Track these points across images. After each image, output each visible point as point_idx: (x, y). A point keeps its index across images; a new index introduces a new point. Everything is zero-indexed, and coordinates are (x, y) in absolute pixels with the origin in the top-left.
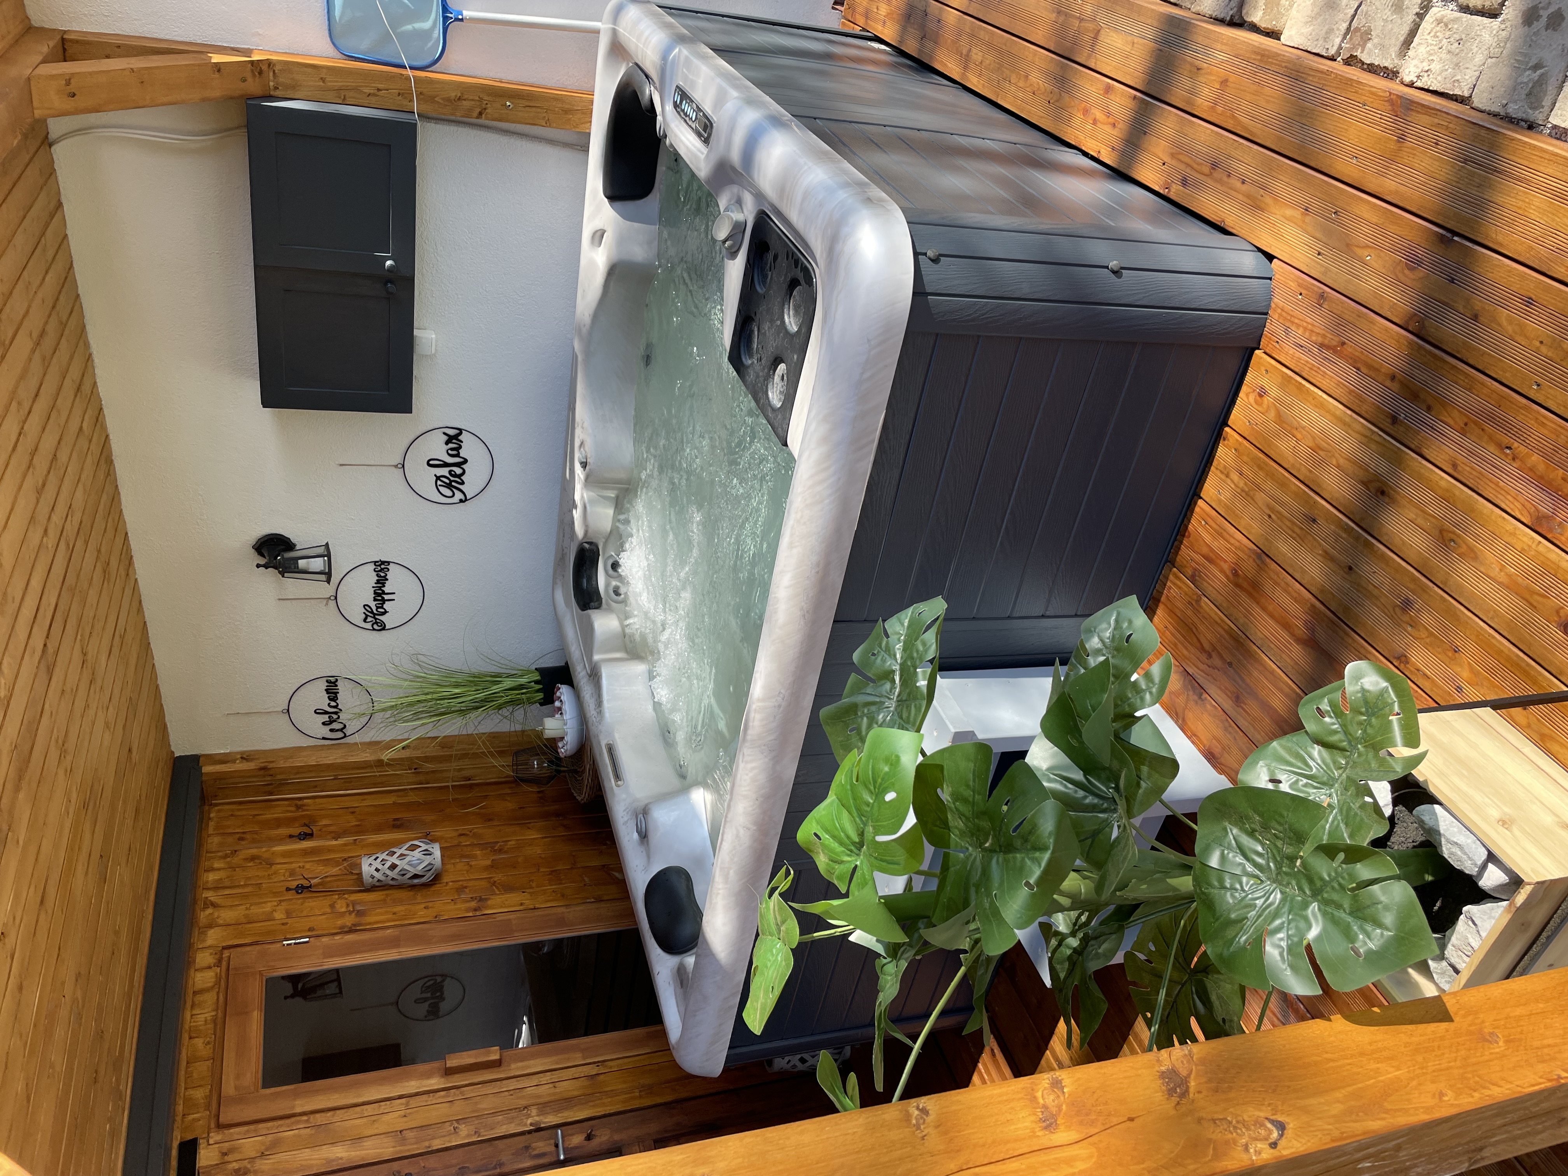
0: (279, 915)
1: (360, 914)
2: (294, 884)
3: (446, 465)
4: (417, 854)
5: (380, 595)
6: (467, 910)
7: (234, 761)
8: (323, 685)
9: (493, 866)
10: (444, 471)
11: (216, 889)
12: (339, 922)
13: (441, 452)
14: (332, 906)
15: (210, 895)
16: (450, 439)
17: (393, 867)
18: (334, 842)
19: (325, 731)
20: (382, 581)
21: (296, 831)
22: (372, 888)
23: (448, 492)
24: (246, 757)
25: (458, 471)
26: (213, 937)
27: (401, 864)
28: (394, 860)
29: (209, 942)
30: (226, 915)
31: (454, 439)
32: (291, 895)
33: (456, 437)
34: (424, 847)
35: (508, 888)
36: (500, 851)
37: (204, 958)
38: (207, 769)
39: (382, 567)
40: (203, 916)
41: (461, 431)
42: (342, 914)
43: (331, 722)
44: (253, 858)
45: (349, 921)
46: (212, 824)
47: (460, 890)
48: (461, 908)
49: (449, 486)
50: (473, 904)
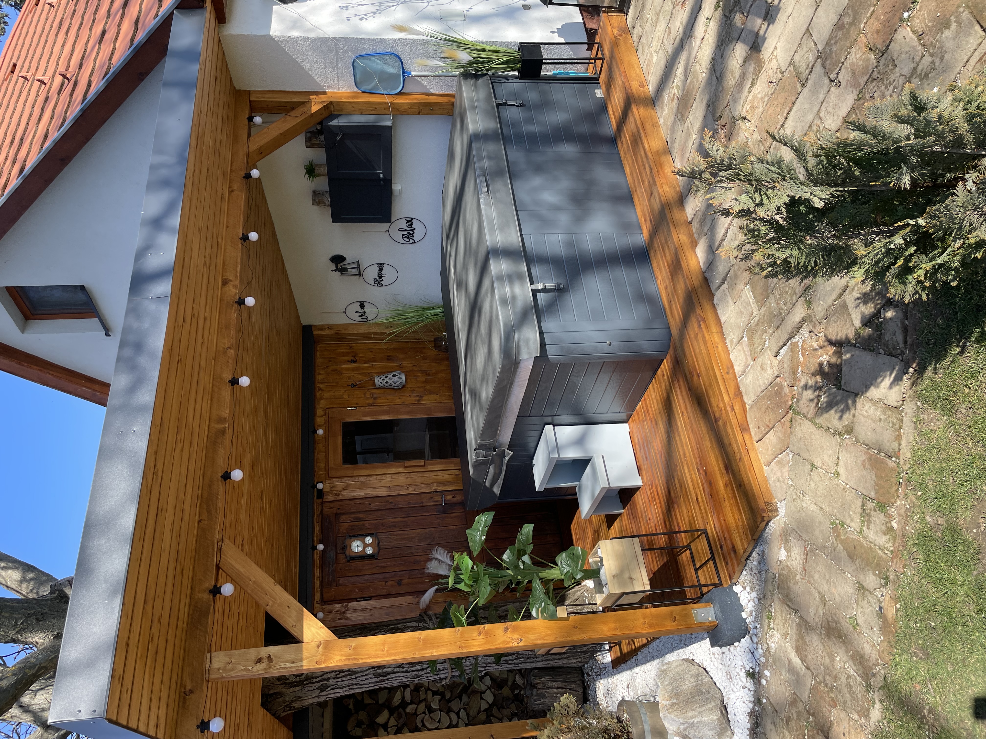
0: (345, 397)
1: (375, 398)
2: (351, 383)
3: (406, 230)
4: (395, 379)
5: (380, 274)
6: (415, 401)
7: (325, 329)
8: (359, 304)
9: (426, 382)
10: (406, 233)
11: (322, 383)
12: (367, 402)
13: (404, 226)
14: (365, 394)
15: (320, 385)
16: (408, 222)
17: (387, 382)
18: (365, 365)
19: (360, 319)
20: (381, 270)
21: (350, 358)
22: (379, 388)
23: (408, 240)
24: (330, 327)
25: (412, 232)
26: (322, 404)
27: (390, 382)
28: (387, 380)
29: (321, 406)
30: (327, 395)
31: (410, 222)
32: (350, 388)
33: (411, 221)
34: (399, 375)
35: (431, 392)
36: (429, 375)
37: (320, 412)
38: (316, 333)
39: (381, 266)
40: (319, 394)
41: (412, 219)
42: (368, 398)
43: (362, 315)
44: (335, 370)
45: (371, 401)
46: (318, 353)
47: (413, 391)
48: (412, 400)
49: (408, 238)
50: (417, 398)
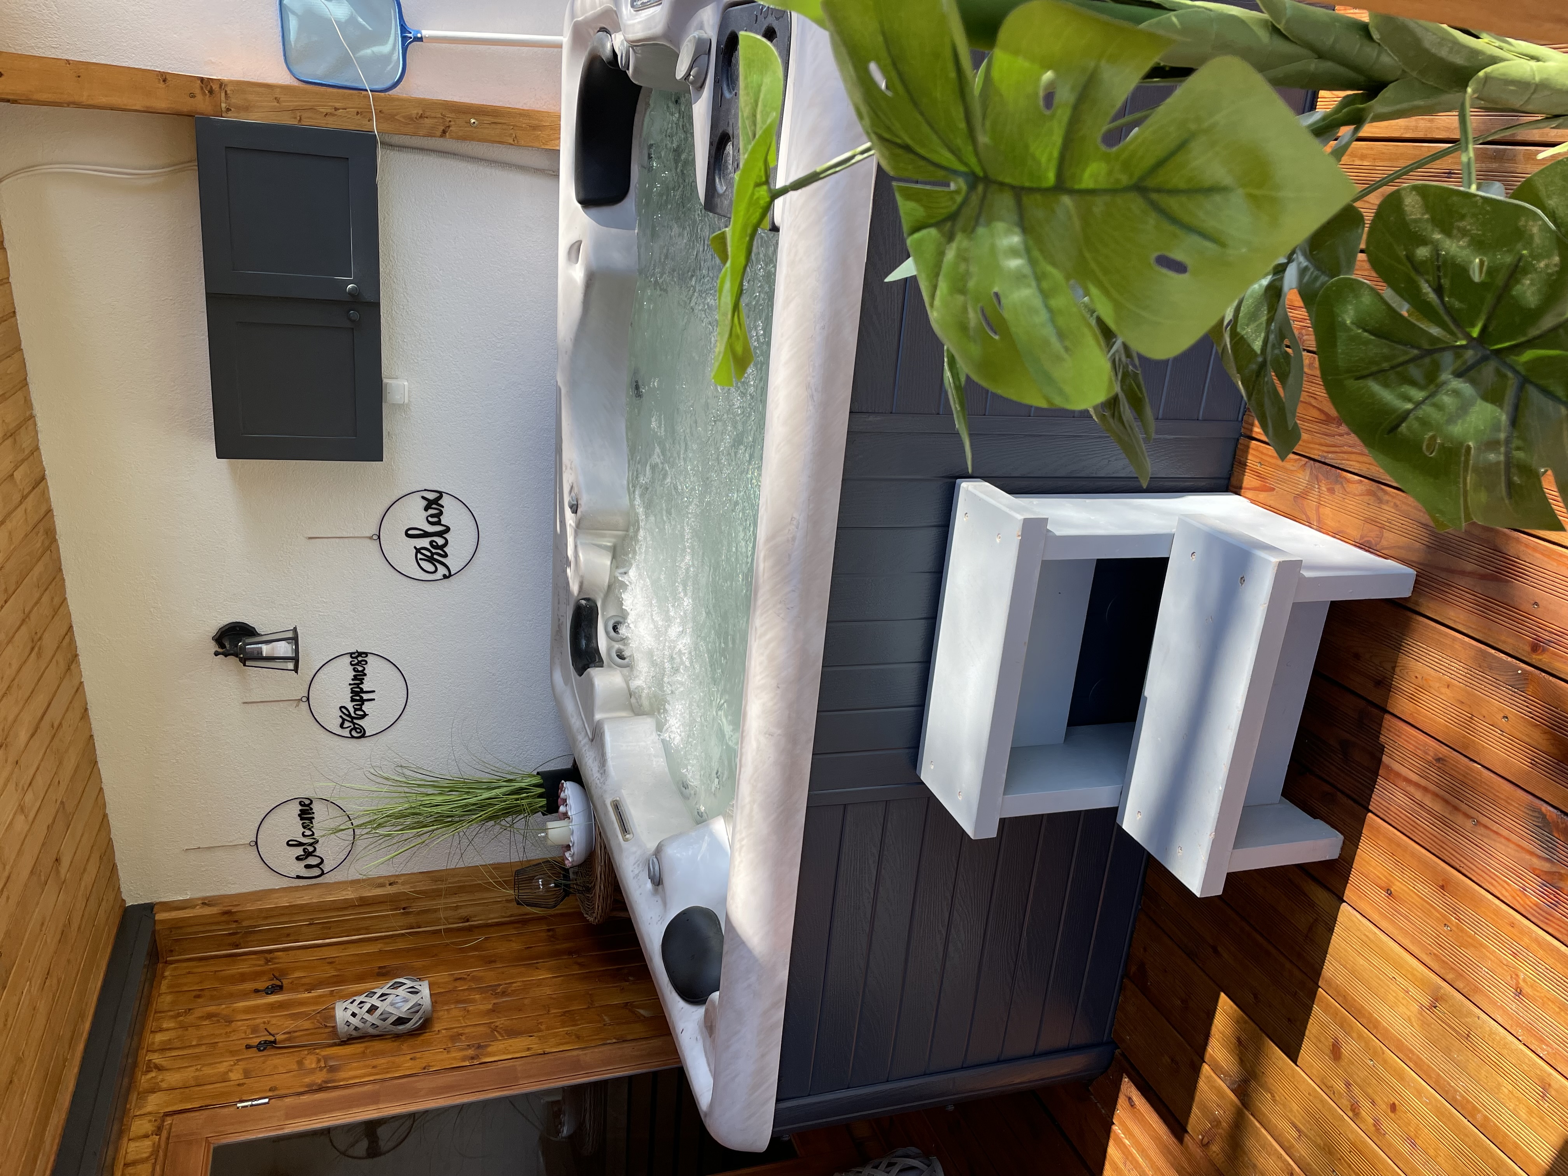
0: (236, 1076)
1: (332, 1069)
2: (256, 1041)
3: (426, 534)
4: (401, 991)
5: (358, 694)
6: (464, 1059)
7: (194, 907)
8: (296, 808)
9: (494, 1011)
10: (425, 542)
11: (163, 1050)
12: (307, 1080)
13: (419, 519)
14: (300, 1063)
15: (156, 1058)
16: (430, 504)
17: (372, 1009)
18: (307, 995)
19: (299, 868)
20: (359, 677)
21: (261, 985)
22: (349, 1040)
23: (429, 567)
24: (207, 902)
25: (440, 541)
26: (154, 1103)
27: (383, 1006)
28: (374, 1001)
29: (149, 1108)
30: (172, 1078)
31: (434, 504)
32: (253, 1053)
33: (436, 501)
34: (409, 983)
35: (512, 1033)
36: (504, 993)
37: (141, 1126)
38: (160, 916)
39: (359, 659)
40: (144, 1080)
41: (441, 494)
42: (312, 1071)
43: (308, 854)
44: (210, 1016)
45: (319, 1078)
46: (165, 983)
47: (455, 1038)
48: (455, 1057)
49: (431, 560)
50: (470, 1052)
